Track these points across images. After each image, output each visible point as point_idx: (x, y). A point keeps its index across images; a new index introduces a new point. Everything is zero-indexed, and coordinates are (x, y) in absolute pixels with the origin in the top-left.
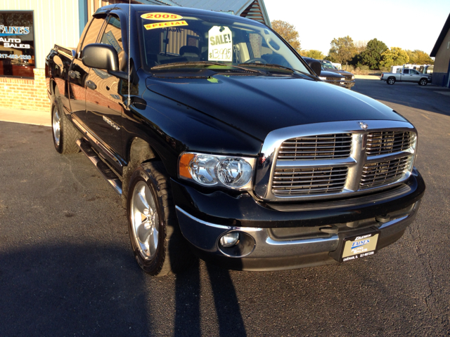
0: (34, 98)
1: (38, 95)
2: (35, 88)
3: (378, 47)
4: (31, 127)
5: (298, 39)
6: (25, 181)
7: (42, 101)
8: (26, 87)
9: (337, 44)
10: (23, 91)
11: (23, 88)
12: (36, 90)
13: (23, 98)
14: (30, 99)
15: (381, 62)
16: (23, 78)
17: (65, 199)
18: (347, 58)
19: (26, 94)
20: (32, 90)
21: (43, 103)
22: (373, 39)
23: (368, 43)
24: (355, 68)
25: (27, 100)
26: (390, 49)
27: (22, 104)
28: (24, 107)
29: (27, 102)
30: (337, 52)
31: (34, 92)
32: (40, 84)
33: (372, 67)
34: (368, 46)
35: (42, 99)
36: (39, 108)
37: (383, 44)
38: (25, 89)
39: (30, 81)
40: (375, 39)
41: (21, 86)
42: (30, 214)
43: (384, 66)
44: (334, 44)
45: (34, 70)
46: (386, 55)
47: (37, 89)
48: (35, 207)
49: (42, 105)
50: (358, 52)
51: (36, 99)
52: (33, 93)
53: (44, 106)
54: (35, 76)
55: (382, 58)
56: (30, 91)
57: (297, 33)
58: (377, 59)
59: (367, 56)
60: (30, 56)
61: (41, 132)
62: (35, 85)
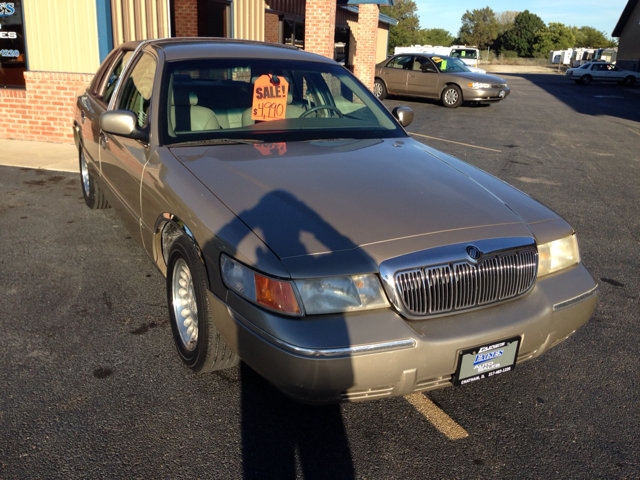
0: (27, 120)
1: (33, 116)
2: (27, 104)
3: (531, 23)
4: (23, 173)
5: (415, 13)
6: (14, 291)
7: (40, 125)
8: (14, 103)
9: (472, 20)
10: (9, 108)
11: (8, 103)
12: (29, 107)
13: (10, 121)
14: (20, 122)
15: (536, 46)
16: (8, 87)
17: (91, 332)
18: (486, 41)
19: (14, 114)
20: (23, 107)
21: (43, 129)
22: (523, 11)
23: (517, 18)
24: (498, 54)
25: (16, 124)
26: (548, 26)
27: (8, 130)
28: (12, 135)
29: (17, 127)
30: (471, 31)
31: (27, 110)
32: (36, 97)
33: (523, 53)
34: (516, 21)
35: (40, 121)
36: (36, 136)
37: (538, 19)
38: (11, 106)
39: (19, 92)
40: (527, 12)
41: (5, 100)
42: (25, 374)
43: (539, 51)
44: (467, 20)
45: (25, 73)
46: (543, 34)
47: (32, 105)
48: (35, 354)
49: (41, 131)
50: (502, 32)
51: (31, 122)
52: (25, 112)
53: (44, 133)
54: (27, 84)
55: (537, 40)
56: (20, 109)
57: (414, 4)
58: (529, 42)
59: (515, 36)
60: (17, 51)
61: (40, 183)
62: (27, 99)
